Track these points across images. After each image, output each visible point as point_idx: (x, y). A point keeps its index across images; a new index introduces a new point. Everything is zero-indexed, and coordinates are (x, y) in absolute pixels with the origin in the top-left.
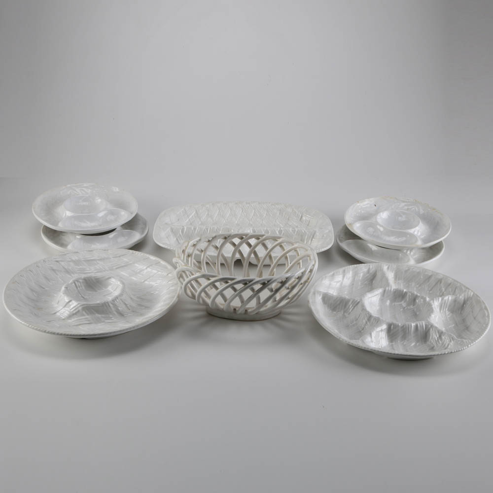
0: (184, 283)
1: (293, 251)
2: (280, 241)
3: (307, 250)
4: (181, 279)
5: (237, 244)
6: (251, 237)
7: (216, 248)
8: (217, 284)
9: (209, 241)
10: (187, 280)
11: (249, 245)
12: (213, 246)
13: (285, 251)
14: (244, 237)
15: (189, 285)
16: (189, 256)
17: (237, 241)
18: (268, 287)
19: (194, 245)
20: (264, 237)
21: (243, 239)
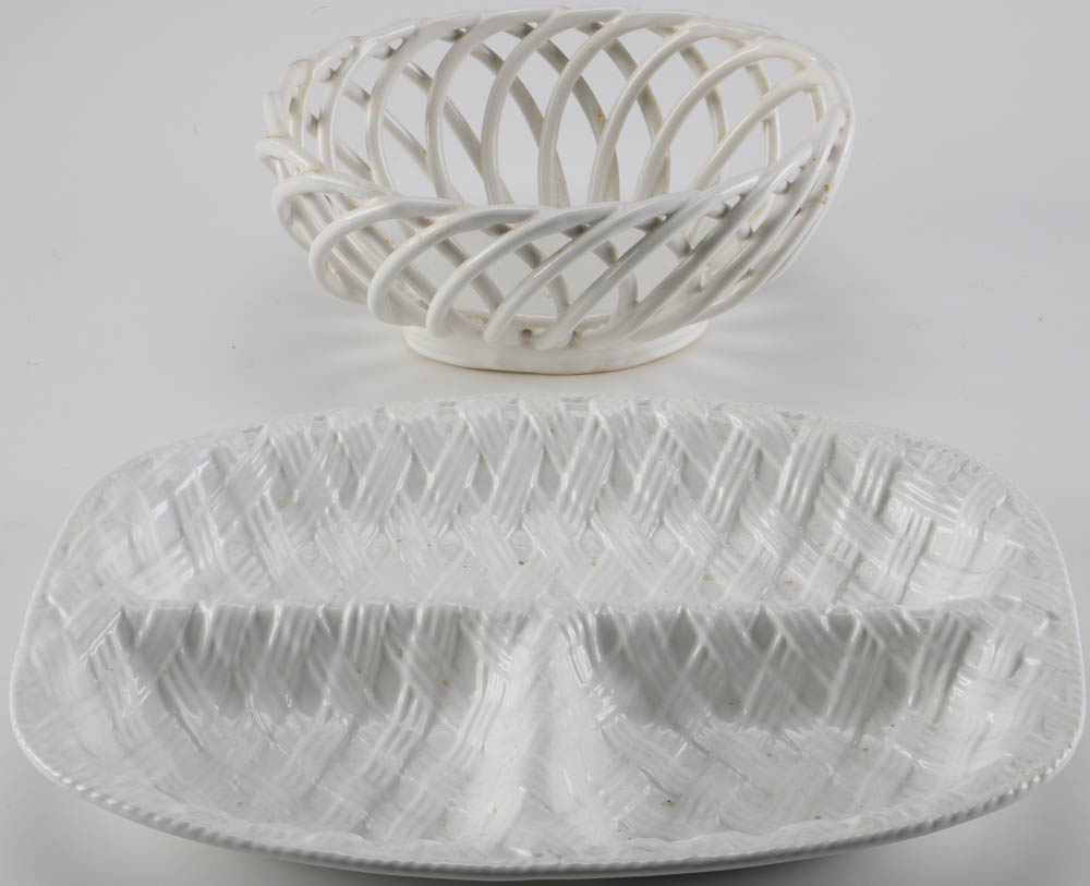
0: (316, 245)
1: (743, 69)
2: (683, 32)
3: (800, 66)
4: (298, 226)
5: (503, 55)
6: (563, 24)
7: (423, 79)
8: (460, 240)
9: (391, 52)
10: (326, 232)
11: (557, 57)
12: (408, 72)
13: (708, 74)
14: (534, 25)
15: (335, 252)
16: (315, 122)
17: (504, 44)
18: (667, 240)
19: (333, 75)
20: (616, 21)
21: (531, 36)
